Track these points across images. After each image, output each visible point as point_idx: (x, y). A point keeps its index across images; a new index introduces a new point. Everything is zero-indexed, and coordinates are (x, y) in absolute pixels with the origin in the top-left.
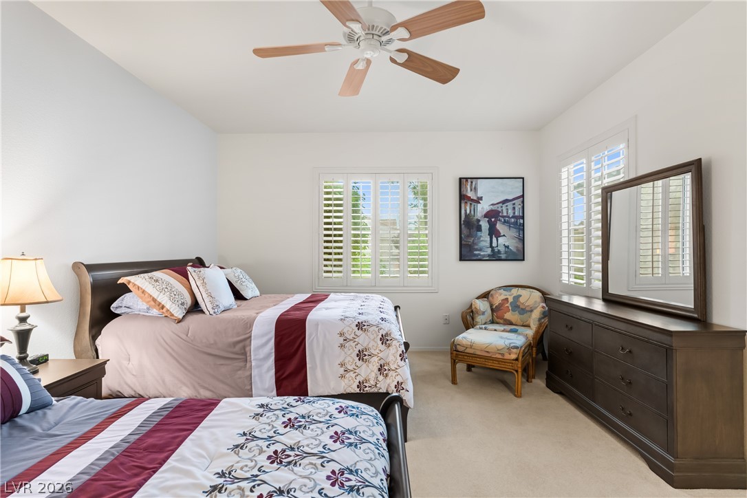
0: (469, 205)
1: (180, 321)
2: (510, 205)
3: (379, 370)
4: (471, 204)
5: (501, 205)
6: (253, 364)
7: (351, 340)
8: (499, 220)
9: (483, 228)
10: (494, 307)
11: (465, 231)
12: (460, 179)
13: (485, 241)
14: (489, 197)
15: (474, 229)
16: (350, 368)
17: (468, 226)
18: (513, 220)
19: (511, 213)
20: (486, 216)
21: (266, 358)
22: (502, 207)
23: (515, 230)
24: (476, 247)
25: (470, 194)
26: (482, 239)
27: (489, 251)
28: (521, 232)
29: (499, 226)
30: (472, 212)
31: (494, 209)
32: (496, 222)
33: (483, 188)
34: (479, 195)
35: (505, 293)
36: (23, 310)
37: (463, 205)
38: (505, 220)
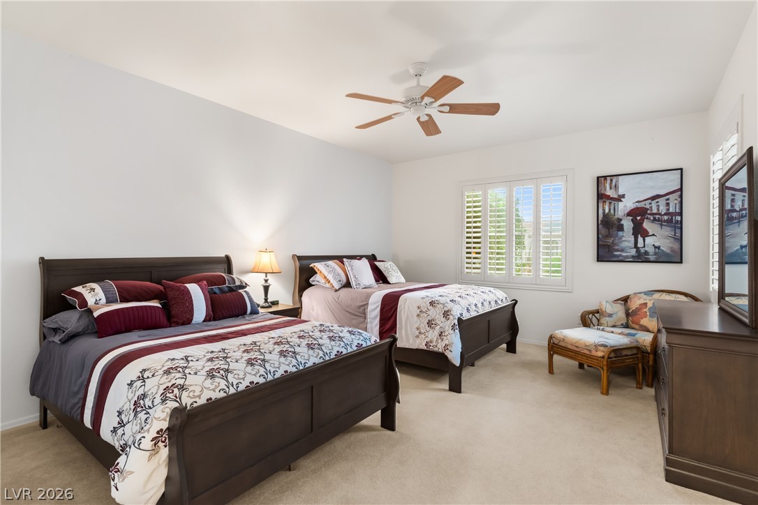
0: (607, 203)
1: (336, 291)
2: (662, 201)
3: (440, 335)
4: (610, 203)
5: (650, 201)
6: (368, 320)
7: (424, 312)
8: (647, 218)
9: (625, 228)
10: (630, 311)
11: (603, 231)
12: (598, 178)
13: (628, 241)
14: (632, 194)
15: (614, 229)
16: (423, 331)
17: (607, 227)
18: (666, 218)
19: (663, 209)
20: (629, 214)
21: (375, 318)
22: (650, 204)
23: (669, 228)
24: (616, 248)
25: (609, 192)
26: (624, 239)
27: (633, 252)
28: (678, 231)
29: (647, 225)
30: (612, 212)
31: (640, 206)
32: (642, 220)
33: (624, 186)
34: (621, 192)
35: (645, 297)
36: (266, 276)
37: (601, 205)
38: (654, 218)
